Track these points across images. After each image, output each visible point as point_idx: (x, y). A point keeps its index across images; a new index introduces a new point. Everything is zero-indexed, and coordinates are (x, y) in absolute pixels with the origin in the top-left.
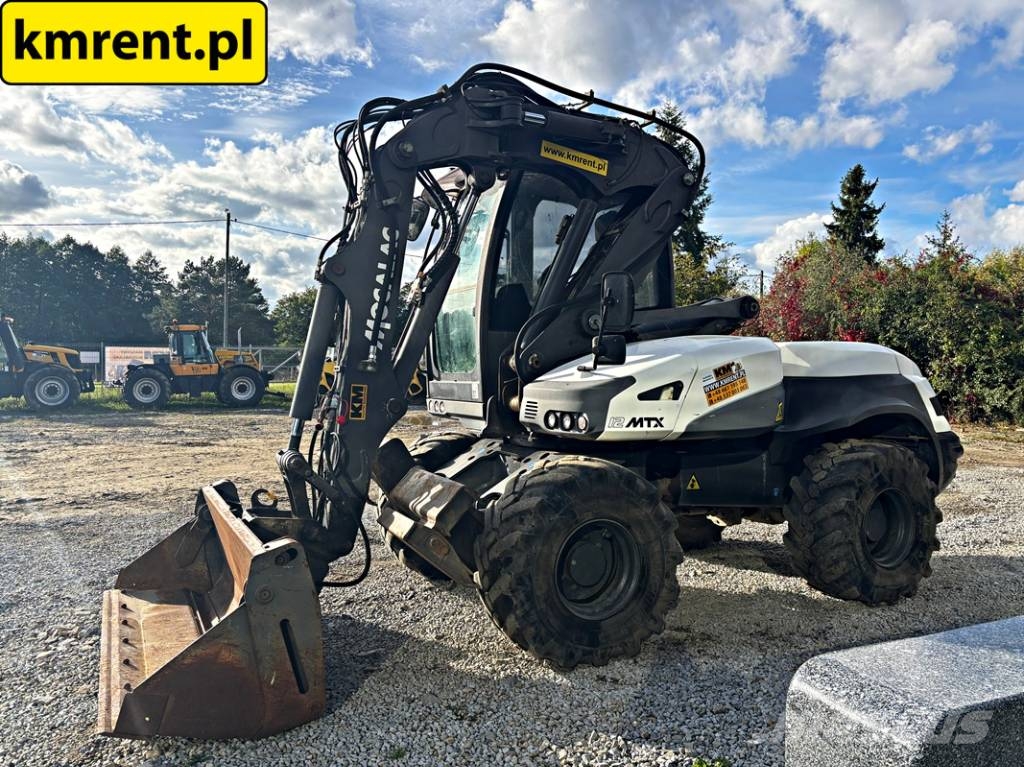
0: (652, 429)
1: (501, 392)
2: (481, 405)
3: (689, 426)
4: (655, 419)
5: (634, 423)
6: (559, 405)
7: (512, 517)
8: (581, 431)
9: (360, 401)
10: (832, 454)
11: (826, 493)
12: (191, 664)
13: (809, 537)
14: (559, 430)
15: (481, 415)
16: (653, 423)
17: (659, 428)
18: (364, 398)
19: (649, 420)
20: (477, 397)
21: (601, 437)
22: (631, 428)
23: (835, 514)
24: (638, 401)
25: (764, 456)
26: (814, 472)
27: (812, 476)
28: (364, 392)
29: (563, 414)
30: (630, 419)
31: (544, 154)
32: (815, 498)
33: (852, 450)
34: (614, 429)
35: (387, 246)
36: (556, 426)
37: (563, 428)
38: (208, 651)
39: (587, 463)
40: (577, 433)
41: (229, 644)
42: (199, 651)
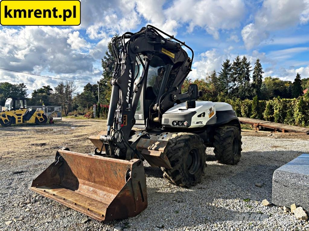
0: (201, 124)
1: (150, 116)
2: (144, 121)
3: (206, 123)
4: (201, 122)
5: (197, 123)
6: (177, 119)
7: (176, 149)
8: (185, 126)
9: (125, 120)
10: (224, 130)
11: (225, 139)
12: (120, 197)
13: (221, 150)
14: (178, 126)
15: (144, 123)
16: (201, 123)
17: (202, 124)
18: (126, 119)
19: (200, 122)
20: (141, 118)
21: (190, 127)
22: (197, 125)
23: (228, 144)
24: (198, 118)
25: (206, 131)
26: (220, 134)
27: (220, 135)
28: (126, 117)
29: (179, 121)
30: (196, 123)
31: (162, 51)
32: (223, 140)
33: (228, 128)
34: (193, 125)
35: (131, 75)
36: (176, 125)
37: (179, 125)
38: (123, 193)
39: (187, 134)
40: (184, 126)
41: (128, 190)
42: (122, 193)
